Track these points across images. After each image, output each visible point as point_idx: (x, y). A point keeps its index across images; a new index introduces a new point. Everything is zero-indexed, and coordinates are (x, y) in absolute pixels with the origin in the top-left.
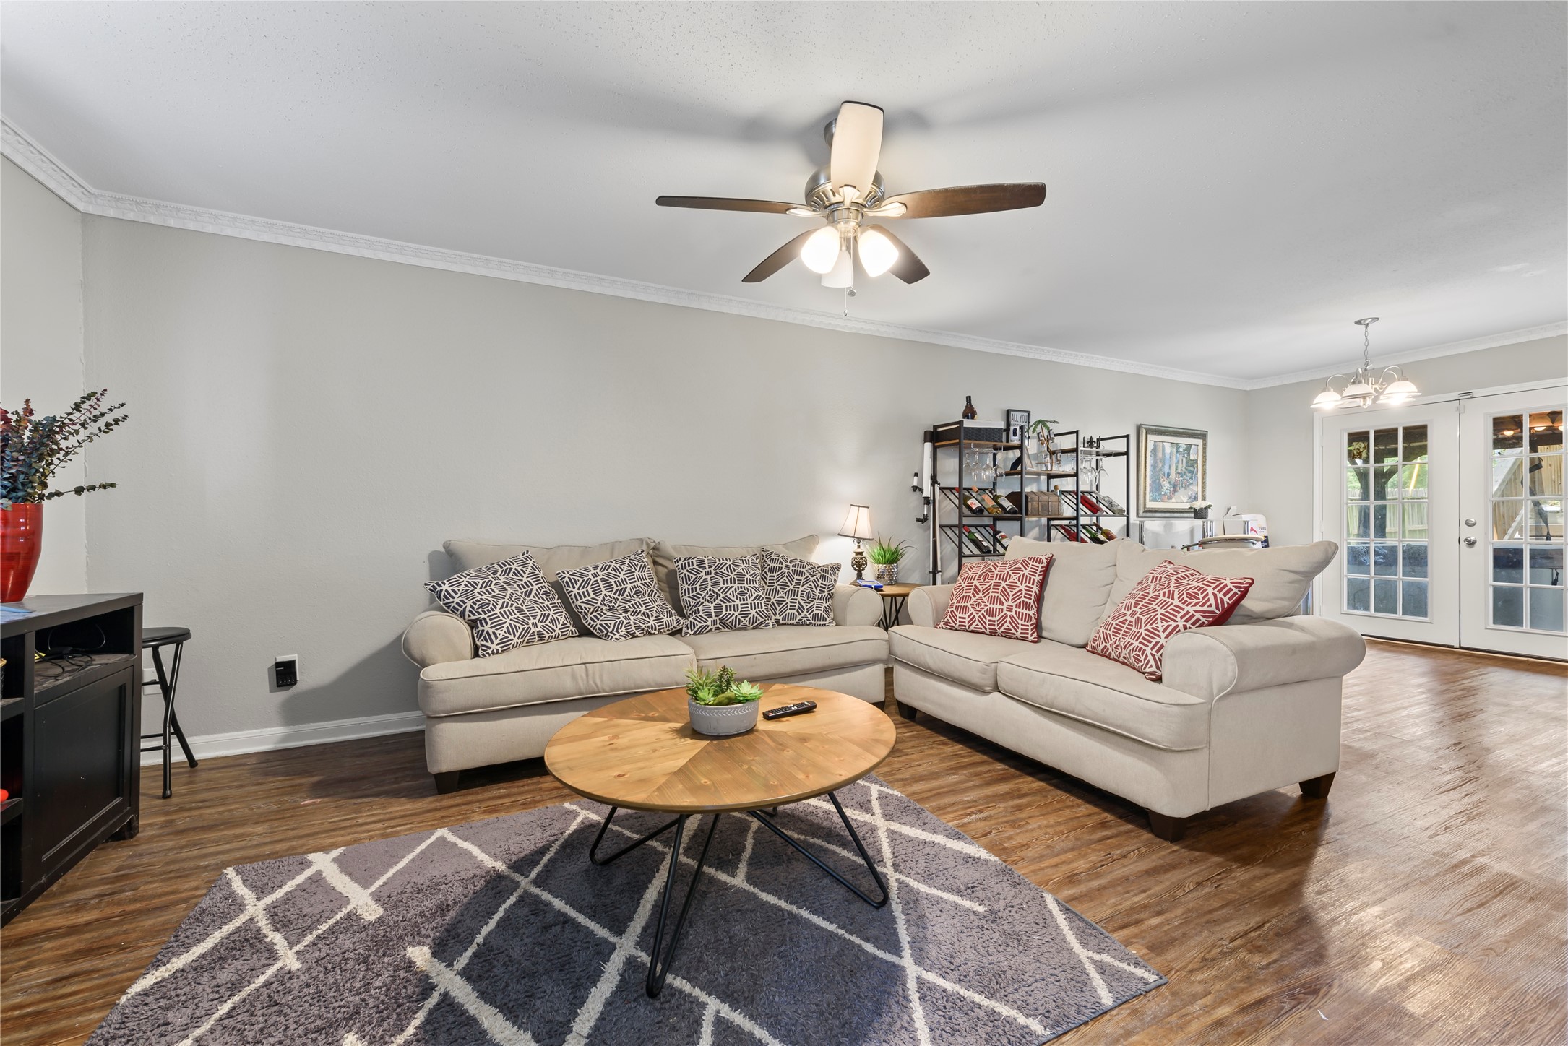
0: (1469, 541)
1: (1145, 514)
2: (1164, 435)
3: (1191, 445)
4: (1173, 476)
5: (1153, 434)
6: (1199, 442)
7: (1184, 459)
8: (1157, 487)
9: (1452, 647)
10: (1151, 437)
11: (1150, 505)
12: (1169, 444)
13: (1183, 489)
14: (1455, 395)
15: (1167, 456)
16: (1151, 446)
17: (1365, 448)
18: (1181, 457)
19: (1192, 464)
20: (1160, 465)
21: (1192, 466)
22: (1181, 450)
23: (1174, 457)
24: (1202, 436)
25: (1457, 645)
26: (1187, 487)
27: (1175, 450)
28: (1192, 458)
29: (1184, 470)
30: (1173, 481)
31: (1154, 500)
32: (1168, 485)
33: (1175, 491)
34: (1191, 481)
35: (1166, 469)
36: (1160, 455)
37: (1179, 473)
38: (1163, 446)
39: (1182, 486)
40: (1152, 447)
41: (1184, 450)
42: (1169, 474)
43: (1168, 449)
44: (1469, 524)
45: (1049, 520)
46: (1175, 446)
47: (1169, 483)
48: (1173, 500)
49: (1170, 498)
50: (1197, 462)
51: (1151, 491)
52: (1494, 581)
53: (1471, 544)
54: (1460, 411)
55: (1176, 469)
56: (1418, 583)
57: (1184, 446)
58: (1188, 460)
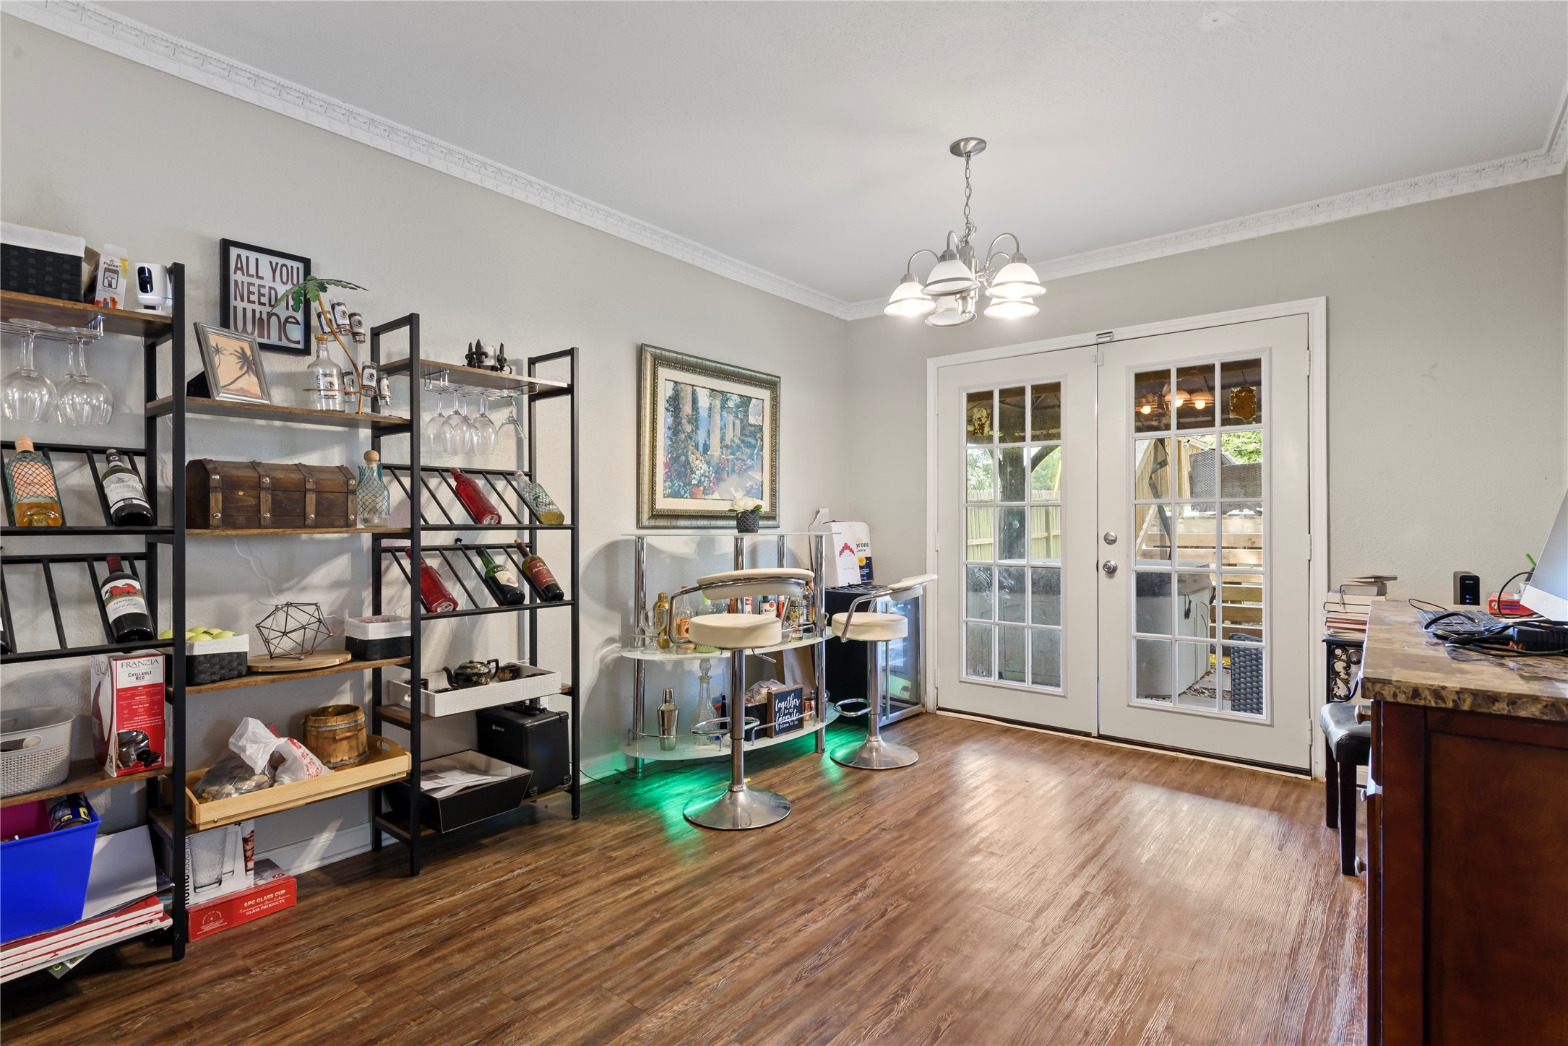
0: (1109, 568)
1: (652, 523)
2: (694, 372)
3: (750, 399)
4: (715, 451)
5: (669, 366)
6: (765, 394)
7: (738, 422)
8: (680, 468)
9: (1088, 735)
10: (664, 372)
11: (663, 504)
12: (707, 392)
13: (735, 477)
14: (1091, 337)
15: (703, 413)
16: (665, 391)
17: (987, 417)
18: (731, 418)
19: (751, 433)
20: (688, 428)
21: (753, 435)
22: (731, 404)
23: (718, 417)
24: (771, 384)
25: (1095, 733)
26: (742, 472)
27: (718, 403)
28: (752, 420)
29: (737, 441)
30: (715, 461)
31: (676, 495)
32: (705, 467)
33: (719, 479)
34: (749, 462)
35: (701, 437)
36: (687, 409)
37: (727, 447)
38: (694, 393)
39: (733, 471)
40: (670, 392)
41: (737, 406)
42: (706, 448)
43: (704, 401)
44: (1111, 541)
45: (377, 538)
46: (720, 397)
47: (708, 463)
48: (716, 495)
49: (707, 491)
50: (761, 428)
51: (668, 477)
52: (1139, 630)
53: (1111, 571)
54: (1098, 363)
55: (722, 439)
56: (1050, 631)
57: (736, 399)
58: (745, 425)
